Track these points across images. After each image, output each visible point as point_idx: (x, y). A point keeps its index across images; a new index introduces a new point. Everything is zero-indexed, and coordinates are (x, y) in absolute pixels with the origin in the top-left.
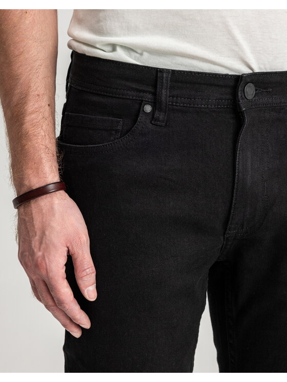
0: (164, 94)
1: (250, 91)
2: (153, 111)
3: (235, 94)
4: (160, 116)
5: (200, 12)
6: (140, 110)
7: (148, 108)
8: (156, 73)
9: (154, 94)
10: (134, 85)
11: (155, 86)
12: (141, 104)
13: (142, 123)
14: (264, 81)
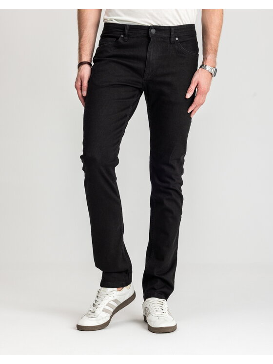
0: (127, 31)
1: (153, 31)
2: (124, 37)
3: (148, 32)
4: (126, 38)
7: (122, 36)
8: (125, 26)
9: (124, 32)
11: (124, 30)
12: (120, 35)
13: (120, 40)
14: (158, 28)
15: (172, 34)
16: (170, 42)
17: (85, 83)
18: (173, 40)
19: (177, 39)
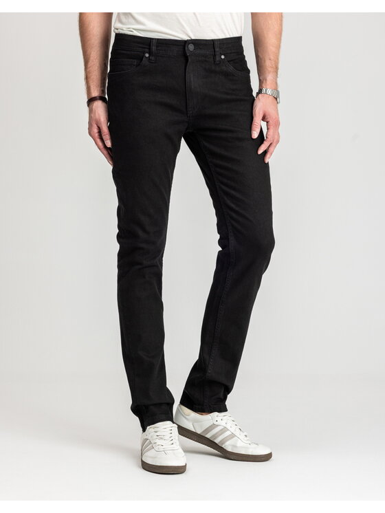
0: (154, 48)
1: (191, 47)
2: (149, 57)
3: (184, 49)
4: (153, 58)
5: (168, 14)
6: (144, 56)
7: (147, 55)
8: (150, 40)
9: (150, 49)
10: (141, 45)
11: (150, 46)
12: (144, 53)
13: (145, 61)
14: (198, 43)
15: (217, 50)
16: (215, 62)
17: (105, 129)
18: (218, 59)
19: (223, 57)
